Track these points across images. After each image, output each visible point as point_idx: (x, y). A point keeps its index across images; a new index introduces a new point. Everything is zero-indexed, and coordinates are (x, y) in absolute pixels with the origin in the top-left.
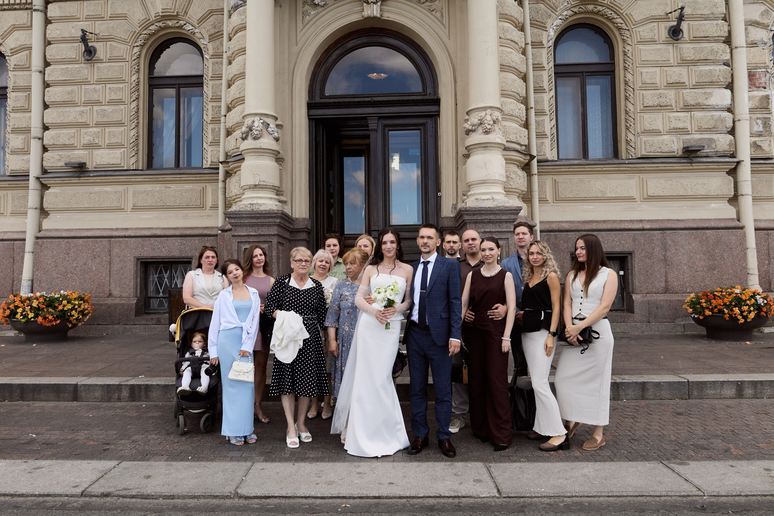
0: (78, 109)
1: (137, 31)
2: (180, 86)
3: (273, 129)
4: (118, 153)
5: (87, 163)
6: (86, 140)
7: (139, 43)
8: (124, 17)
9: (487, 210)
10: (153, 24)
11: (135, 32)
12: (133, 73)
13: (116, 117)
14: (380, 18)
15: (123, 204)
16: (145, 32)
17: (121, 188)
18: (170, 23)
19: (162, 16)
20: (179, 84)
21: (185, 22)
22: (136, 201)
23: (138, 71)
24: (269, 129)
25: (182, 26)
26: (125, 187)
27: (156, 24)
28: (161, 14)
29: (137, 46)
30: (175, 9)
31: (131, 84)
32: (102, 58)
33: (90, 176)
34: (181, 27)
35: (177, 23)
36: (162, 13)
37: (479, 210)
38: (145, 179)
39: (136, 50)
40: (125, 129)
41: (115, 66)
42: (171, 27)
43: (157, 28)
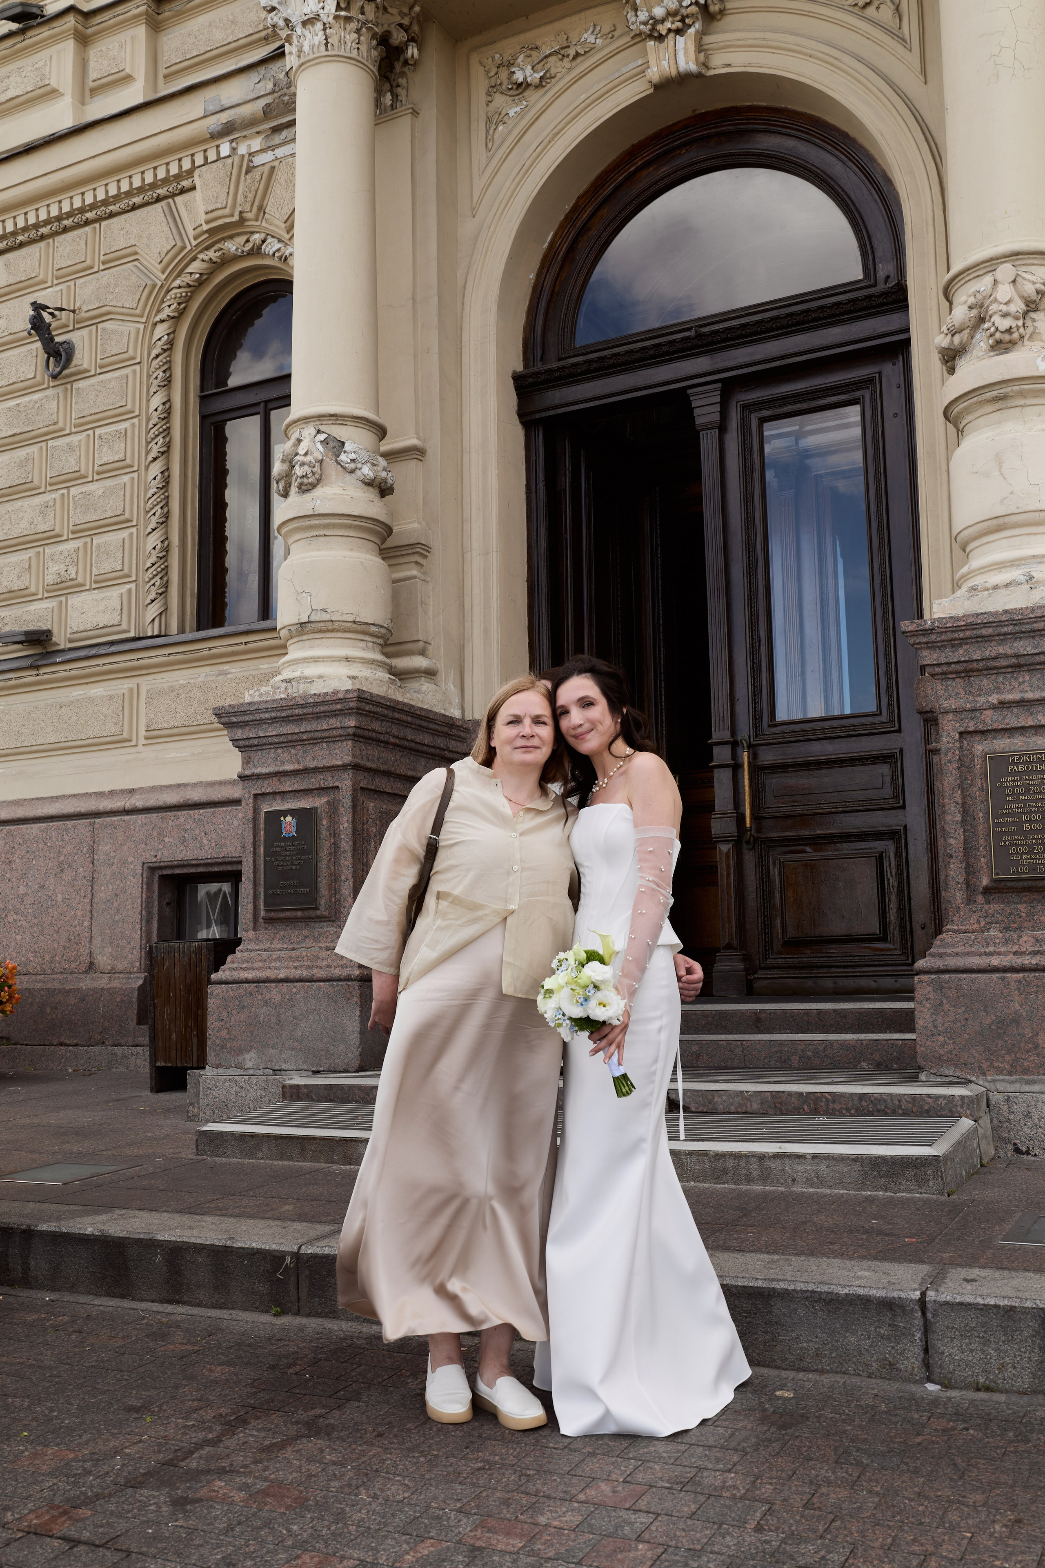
0: (38, 500)
1: (159, 284)
2: (271, 405)
3: (353, 456)
4: (114, 595)
5: (55, 632)
6: (53, 571)
7: (167, 312)
8: (129, 255)
9: (1001, 623)
10: (194, 259)
11: (155, 286)
12: (153, 390)
13: (112, 507)
14: (699, 76)
15: (126, 728)
16: (177, 282)
17: (122, 686)
18: (231, 246)
19: (211, 232)
20: (266, 402)
21: (263, 236)
22: (152, 716)
23: (167, 383)
24: (343, 457)
25: (259, 248)
26: (131, 683)
27: (201, 256)
28: (205, 227)
29: (162, 321)
30: (234, 206)
31: (148, 419)
32: (85, 366)
33: (55, 664)
34: (256, 251)
35: (248, 241)
36: (207, 222)
37: (970, 626)
38: (171, 658)
39: (161, 331)
40: (131, 534)
41: (110, 381)
42: (236, 258)
43: (204, 265)
